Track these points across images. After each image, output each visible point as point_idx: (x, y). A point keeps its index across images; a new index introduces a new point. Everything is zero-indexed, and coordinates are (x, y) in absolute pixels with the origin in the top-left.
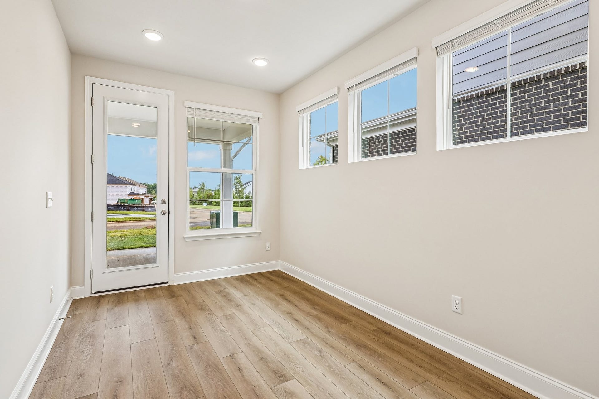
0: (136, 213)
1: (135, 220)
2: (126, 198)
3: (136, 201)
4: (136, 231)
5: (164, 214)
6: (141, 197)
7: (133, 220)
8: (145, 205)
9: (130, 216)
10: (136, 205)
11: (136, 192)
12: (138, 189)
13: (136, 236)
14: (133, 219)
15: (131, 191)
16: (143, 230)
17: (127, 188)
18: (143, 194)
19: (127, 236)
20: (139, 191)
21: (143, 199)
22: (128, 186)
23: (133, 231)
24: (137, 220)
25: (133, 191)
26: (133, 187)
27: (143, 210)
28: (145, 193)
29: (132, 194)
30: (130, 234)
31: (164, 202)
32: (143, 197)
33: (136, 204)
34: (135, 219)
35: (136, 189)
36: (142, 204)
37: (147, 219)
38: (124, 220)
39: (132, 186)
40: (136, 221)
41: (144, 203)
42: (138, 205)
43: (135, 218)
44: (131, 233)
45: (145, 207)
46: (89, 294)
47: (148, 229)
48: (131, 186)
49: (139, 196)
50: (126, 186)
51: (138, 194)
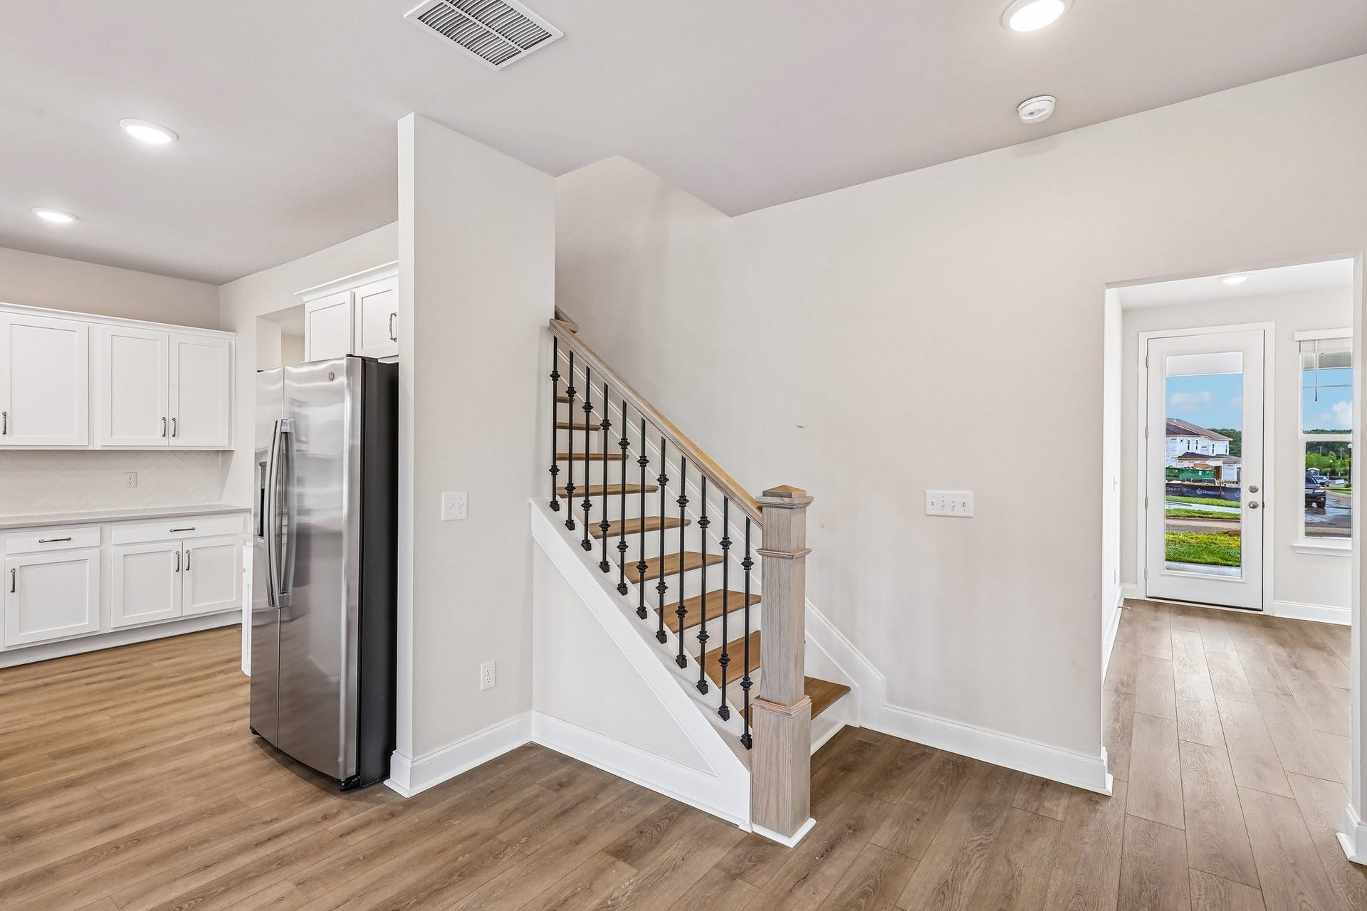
0: (1200, 502)
1: (1199, 517)
2: (1174, 466)
3: (1200, 473)
4: (1202, 536)
5: (1254, 507)
6: (1213, 463)
7: (1194, 517)
8: (1223, 485)
9: (1188, 508)
10: (1200, 484)
11: (1200, 453)
12: (1205, 444)
13: (1204, 546)
14: (1195, 514)
15: (1186, 450)
16: (1219, 538)
17: (1176, 443)
18: (1218, 457)
19: (1184, 542)
20: (1208, 450)
21: (1218, 469)
22: (1179, 439)
23: (1195, 536)
24: (1204, 516)
25: (1192, 450)
26: (1193, 440)
27: (1219, 497)
28: (1225, 453)
29: (1188, 456)
30: (1191, 541)
31: (1254, 490)
32: (1219, 463)
33: (1201, 481)
34: (1198, 515)
35: (1200, 445)
36: (1216, 481)
37: (1228, 517)
38: (1174, 514)
39: (1189, 439)
40: (1202, 517)
41: (1223, 479)
42: (1205, 484)
43: (1199, 512)
44: (1192, 538)
45: (1225, 489)
46: (1143, 597)
47: (1231, 536)
48: (1186, 439)
49: (1207, 463)
50: (1174, 438)
51: (1207, 457)
